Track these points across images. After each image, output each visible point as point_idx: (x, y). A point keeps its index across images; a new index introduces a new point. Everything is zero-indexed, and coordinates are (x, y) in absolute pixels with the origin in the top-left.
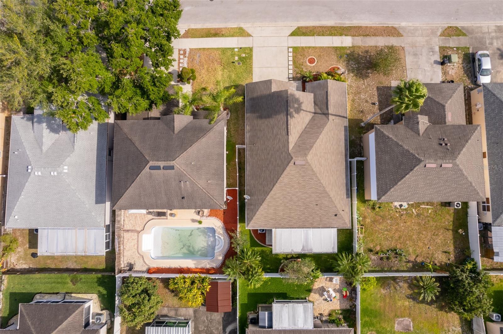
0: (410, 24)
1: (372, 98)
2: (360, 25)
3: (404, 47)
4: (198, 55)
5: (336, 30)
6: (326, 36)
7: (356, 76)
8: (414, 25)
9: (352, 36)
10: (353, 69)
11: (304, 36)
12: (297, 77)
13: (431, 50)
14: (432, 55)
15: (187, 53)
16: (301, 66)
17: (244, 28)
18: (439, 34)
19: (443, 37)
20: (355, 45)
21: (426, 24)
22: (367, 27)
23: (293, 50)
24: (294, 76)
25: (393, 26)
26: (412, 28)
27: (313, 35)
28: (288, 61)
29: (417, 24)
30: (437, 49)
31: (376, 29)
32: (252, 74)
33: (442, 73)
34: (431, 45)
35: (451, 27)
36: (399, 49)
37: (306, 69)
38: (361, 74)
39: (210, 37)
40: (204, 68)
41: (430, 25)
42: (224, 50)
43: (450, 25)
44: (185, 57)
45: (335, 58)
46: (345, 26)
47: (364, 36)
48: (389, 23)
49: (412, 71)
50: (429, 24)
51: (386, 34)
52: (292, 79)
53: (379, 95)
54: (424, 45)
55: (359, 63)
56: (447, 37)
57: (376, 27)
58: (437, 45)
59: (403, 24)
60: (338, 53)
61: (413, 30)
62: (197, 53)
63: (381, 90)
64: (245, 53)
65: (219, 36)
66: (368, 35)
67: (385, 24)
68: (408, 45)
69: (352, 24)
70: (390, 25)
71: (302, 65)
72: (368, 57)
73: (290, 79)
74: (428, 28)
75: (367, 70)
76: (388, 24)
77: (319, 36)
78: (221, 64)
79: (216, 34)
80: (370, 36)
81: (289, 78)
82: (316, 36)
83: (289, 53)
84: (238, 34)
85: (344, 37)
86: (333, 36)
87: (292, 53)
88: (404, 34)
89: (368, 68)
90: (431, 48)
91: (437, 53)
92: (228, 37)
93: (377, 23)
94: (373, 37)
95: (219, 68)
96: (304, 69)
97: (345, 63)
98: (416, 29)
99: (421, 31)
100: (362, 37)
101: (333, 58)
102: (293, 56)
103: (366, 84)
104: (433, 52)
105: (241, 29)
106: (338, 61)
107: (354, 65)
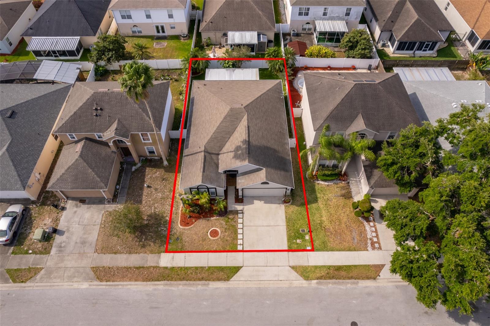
0: (76, 285)
1: (150, 192)
2: (145, 283)
3: (95, 252)
4: (356, 241)
5: (178, 275)
6: (192, 267)
7: (163, 217)
8: (71, 283)
9: (158, 267)
10: (164, 225)
11: (222, 267)
12: (233, 214)
13: (62, 249)
14: (64, 242)
15: (369, 245)
16: (228, 227)
17: (301, 278)
18: (43, 272)
19: (39, 267)
20: (157, 254)
21: (53, 286)
22: (136, 280)
23: (237, 247)
24: (236, 216)
25: (101, 281)
26: (75, 279)
27: (209, 268)
28: (243, 234)
29: (66, 285)
30: (53, 251)
31: (123, 278)
32: (286, 218)
33: (59, 220)
34: (58, 256)
35: (22, 282)
36: (102, 250)
37: (221, 224)
38: (157, 219)
39: (345, 266)
40: (345, 223)
41: (49, 284)
42: (325, 248)
43: (23, 284)
44: (371, 239)
45: (185, 238)
46: (166, 282)
47: (143, 267)
48: (104, 287)
49: (95, 222)
50: (50, 286)
51: (112, 270)
52: (239, 212)
53: (141, 196)
54: (68, 256)
55: (156, 232)
56: (34, 267)
57: (123, 281)
58: (51, 255)
59: (85, 286)
60: (180, 244)
61: (75, 277)
62: (358, 244)
63: (137, 201)
64: (297, 244)
65: (334, 266)
66: (137, 268)
67: (110, 285)
68: (89, 255)
69: (156, 285)
70: (104, 283)
71: (226, 228)
72: (143, 240)
73: (241, 212)
74: (54, 280)
75: (148, 223)
76: (106, 285)
77: (202, 267)
78: (326, 230)
79: (337, 269)
80: (134, 267)
81: (243, 213)
82: (205, 267)
83: (242, 243)
84: (309, 269)
85: (169, 265)
86: (183, 267)
87: (239, 243)
88: (89, 270)
89: (147, 225)
90: (60, 251)
91: (56, 245)
92: (322, 266)
93: (120, 287)
94: (131, 266)
95: (326, 223)
96: (224, 223)
97: (173, 232)
98: (71, 278)
99: (65, 275)
100: (145, 266)
101: (188, 237)
102: (237, 239)
103: (153, 208)
104: (61, 247)
105: (307, 278)
106: (182, 234)
107: (163, 230)
